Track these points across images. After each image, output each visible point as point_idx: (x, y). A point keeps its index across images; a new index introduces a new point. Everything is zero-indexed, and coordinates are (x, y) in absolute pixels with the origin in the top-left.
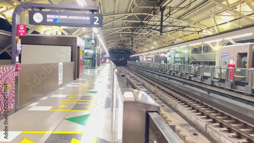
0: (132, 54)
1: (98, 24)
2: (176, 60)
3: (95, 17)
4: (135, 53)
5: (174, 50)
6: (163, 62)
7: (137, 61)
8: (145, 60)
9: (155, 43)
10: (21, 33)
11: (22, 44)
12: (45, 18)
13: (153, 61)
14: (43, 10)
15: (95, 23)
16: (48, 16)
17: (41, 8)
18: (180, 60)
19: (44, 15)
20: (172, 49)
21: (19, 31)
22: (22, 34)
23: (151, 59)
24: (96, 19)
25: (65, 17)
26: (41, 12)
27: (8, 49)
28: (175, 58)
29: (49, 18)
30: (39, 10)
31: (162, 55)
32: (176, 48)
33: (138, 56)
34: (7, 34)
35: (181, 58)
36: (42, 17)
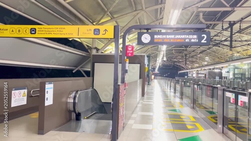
0: (181, 70)
1: (206, 42)
2: (236, 76)
3: (203, 36)
4: (184, 69)
5: (234, 66)
6: (217, 78)
7: (186, 77)
8: (194, 75)
9: (207, 58)
10: (129, 53)
11: (129, 63)
12: (152, 38)
13: (207, 77)
14: (149, 31)
15: (203, 41)
16: (155, 36)
17: (148, 29)
18: (240, 76)
19: (152, 35)
20: (231, 64)
21: (128, 52)
22: (130, 55)
23: (204, 75)
24: (204, 37)
25: (173, 36)
26: (147, 33)
27: (81, 67)
28: (234, 74)
29: (156, 39)
30: (146, 31)
31: (216, 71)
32: (237, 64)
33: (187, 72)
34: (83, 54)
35: (242, 74)
36: (150, 37)
